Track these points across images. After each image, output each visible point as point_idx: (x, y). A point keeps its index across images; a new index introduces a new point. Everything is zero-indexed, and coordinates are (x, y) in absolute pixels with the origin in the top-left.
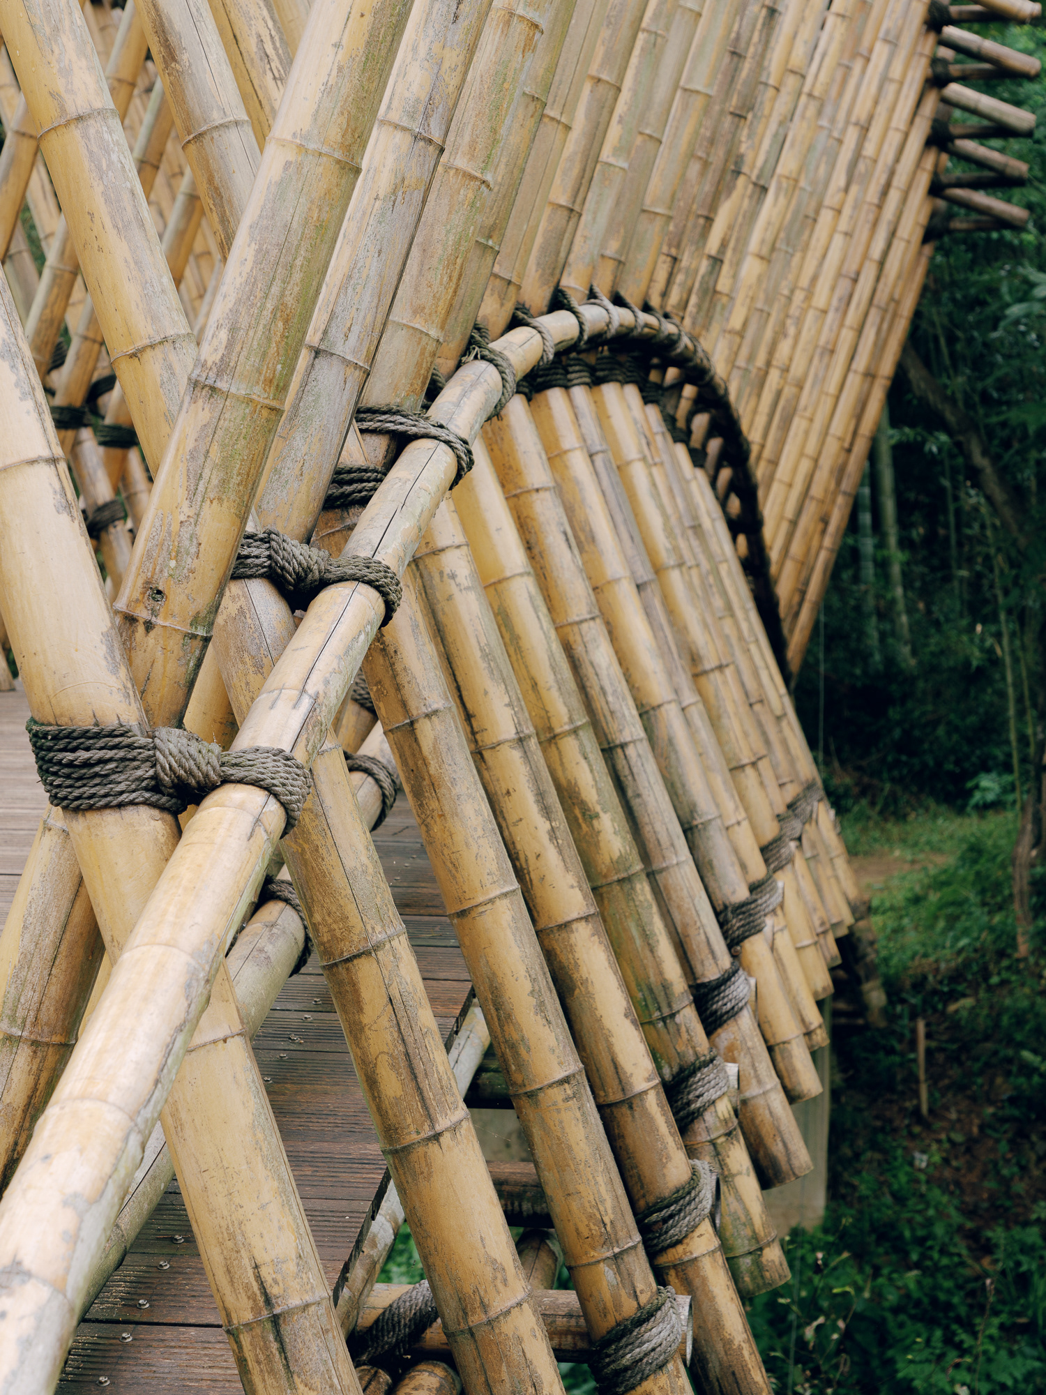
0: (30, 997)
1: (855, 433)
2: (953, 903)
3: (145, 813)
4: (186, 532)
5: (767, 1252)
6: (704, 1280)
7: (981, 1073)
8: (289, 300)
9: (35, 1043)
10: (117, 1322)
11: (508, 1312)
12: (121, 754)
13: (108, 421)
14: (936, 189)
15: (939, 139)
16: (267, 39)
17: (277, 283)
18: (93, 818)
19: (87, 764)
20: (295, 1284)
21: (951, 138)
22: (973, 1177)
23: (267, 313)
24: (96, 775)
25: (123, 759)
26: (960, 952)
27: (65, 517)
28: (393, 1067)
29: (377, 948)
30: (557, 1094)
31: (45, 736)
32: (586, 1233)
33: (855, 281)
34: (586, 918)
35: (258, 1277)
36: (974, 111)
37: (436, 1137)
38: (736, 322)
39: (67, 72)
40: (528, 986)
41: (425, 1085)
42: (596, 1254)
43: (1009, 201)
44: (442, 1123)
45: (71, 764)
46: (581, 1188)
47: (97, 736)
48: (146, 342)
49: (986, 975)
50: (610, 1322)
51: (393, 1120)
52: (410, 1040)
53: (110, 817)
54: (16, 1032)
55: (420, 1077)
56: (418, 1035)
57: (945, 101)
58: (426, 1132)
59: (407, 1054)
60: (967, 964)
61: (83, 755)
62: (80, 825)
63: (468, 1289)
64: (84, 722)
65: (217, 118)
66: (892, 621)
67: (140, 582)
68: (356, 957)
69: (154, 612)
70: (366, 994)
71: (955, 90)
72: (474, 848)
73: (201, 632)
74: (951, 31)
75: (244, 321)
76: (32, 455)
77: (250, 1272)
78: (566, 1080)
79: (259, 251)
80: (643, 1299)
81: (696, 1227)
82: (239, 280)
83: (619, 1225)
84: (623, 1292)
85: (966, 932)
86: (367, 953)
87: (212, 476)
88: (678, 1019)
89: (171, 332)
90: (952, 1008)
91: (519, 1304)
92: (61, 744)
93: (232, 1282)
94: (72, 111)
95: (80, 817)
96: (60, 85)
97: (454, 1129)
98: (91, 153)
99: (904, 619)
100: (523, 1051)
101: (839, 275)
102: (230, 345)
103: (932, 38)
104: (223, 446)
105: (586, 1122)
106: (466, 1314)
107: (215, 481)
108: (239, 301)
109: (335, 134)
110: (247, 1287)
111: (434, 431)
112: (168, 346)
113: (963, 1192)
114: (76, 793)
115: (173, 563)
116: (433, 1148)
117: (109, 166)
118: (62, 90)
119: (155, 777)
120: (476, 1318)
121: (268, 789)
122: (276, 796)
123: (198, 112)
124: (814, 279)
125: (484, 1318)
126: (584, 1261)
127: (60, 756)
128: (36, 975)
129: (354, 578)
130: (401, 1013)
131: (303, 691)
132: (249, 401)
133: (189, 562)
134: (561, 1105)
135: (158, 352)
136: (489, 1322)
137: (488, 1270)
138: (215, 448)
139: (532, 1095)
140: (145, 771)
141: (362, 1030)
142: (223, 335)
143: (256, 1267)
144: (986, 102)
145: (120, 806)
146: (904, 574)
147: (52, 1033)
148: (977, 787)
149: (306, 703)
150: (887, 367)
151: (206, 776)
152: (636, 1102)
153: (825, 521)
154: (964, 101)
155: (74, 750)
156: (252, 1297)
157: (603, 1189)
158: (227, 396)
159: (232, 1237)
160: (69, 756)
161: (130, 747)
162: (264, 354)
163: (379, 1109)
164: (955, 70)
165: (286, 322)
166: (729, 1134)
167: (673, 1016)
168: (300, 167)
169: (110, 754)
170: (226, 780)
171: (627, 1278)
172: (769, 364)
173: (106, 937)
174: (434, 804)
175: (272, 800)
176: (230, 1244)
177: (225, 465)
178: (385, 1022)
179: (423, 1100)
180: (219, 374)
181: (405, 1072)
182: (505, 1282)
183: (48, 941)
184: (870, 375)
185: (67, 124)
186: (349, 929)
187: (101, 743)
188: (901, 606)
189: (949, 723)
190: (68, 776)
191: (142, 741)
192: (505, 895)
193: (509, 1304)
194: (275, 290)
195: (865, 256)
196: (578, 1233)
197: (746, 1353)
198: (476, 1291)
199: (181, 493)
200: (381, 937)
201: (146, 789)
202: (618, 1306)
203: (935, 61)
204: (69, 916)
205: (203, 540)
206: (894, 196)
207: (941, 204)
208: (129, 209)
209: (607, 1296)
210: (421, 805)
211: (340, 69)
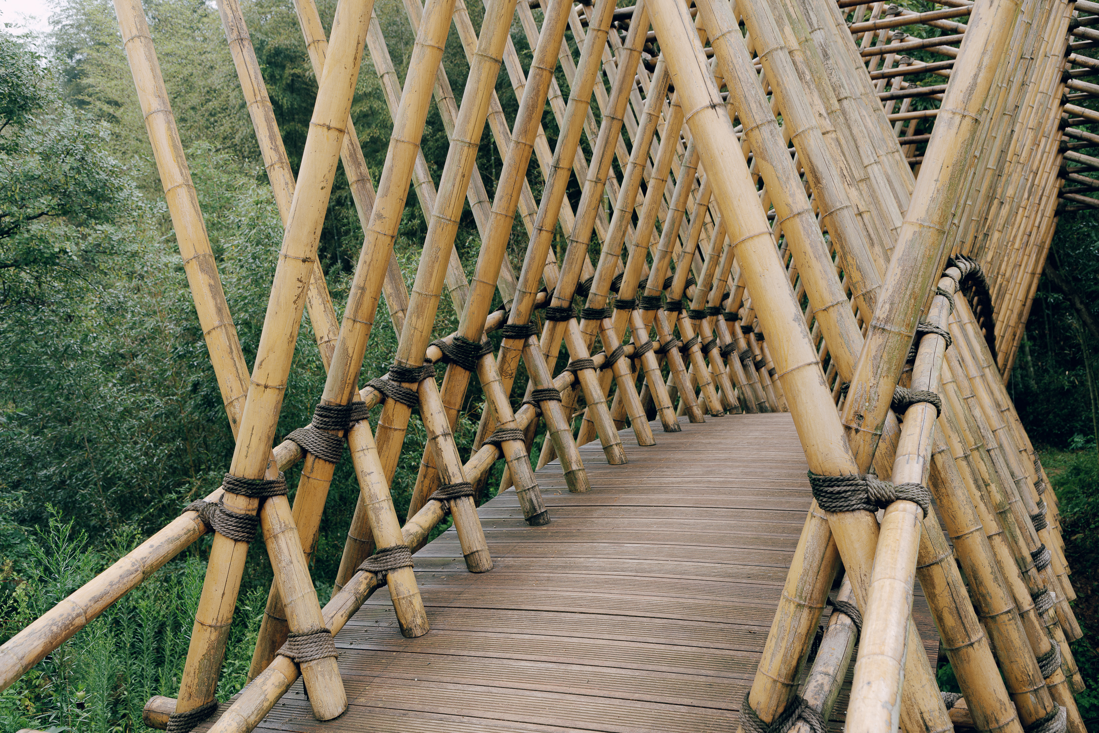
0: (808, 588)
1: (1026, 298)
2: (1069, 492)
3: (863, 513)
4: (873, 391)
5: (1074, 676)
6: (1060, 695)
7: (1090, 568)
8: (917, 290)
9: (810, 607)
10: (836, 721)
11: (1008, 724)
12: (853, 488)
13: (727, 311)
14: (1060, 195)
15: (1062, 173)
16: (844, 169)
17: (912, 283)
18: (841, 515)
19: (839, 493)
20: (939, 721)
21: (1068, 173)
22: (1089, 613)
23: (907, 296)
24: (843, 497)
25: (854, 490)
26: (1075, 514)
27: (823, 387)
28: (950, 613)
29: (941, 561)
30: (1005, 618)
31: (819, 480)
32: (1020, 679)
33: (1030, 236)
34: (999, 534)
35: (922, 718)
36: (1078, 161)
37: (972, 645)
38: (989, 259)
39: (793, 195)
40: (990, 570)
41: (965, 621)
42: (1026, 689)
43: (1092, 197)
44: (974, 639)
45: (831, 493)
46: (1018, 659)
47: (842, 480)
48: (830, 304)
49: (1089, 524)
50: (1034, 719)
51: (951, 636)
52: (957, 601)
53: (849, 515)
54: (802, 602)
55: (963, 618)
56: (961, 599)
57: (1065, 158)
58: (967, 642)
59: (957, 608)
60: (1079, 519)
61: (837, 489)
62: (833, 519)
63: (989, 712)
64: (837, 475)
65: (838, 206)
66: (1027, 371)
67: (852, 412)
68: (933, 564)
69: (859, 425)
70: (937, 581)
71: (1070, 153)
72: (963, 510)
73: (879, 433)
74: (1069, 129)
75: (897, 300)
76: (809, 361)
77: (919, 715)
78: (1009, 612)
79: (902, 270)
80: (1049, 710)
81: (1055, 671)
82: (894, 283)
83: (1036, 676)
84: (1039, 706)
85: (1077, 505)
86: (937, 563)
87: (884, 366)
88: (1029, 573)
89: (840, 299)
90: (1073, 538)
91: (1013, 720)
92: (826, 484)
93: (910, 719)
94: (796, 211)
95: (835, 515)
96: (790, 201)
97: (979, 641)
98: (804, 227)
99: (1032, 369)
100: (988, 598)
101: (1024, 234)
102: (890, 311)
103: (1060, 133)
104: (889, 353)
105: (1018, 630)
106: (988, 723)
107: (885, 369)
108: (894, 291)
109: (936, 218)
110: (918, 722)
111: (935, 330)
112: (839, 305)
113: (1085, 619)
114: (834, 505)
115: (867, 404)
116: (970, 649)
117: (812, 231)
118: (791, 203)
119: (868, 498)
120: (993, 726)
121: (917, 502)
122: (920, 505)
123: (830, 204)
124: (1015, 237)
125: (997, 726)
126: (1020, 691)
127: (826, 489)
128: (810, 579)
129: (924, 401)
130: (953, 590)
131: (919, 455)
132: (900, 334)
133: (874, 403)
134: (1007, 622)
135: (835, 307)
136: (1000, 728)
137: (998, 704)
138: (885, 354)
139: (993, 618)
140: (863, 496)
141: (935, 596)
142: (887, 306)
143: (921, 713)
144: (1084, 157)
145: (853, 510)
146: (1030, 351)
147: (817, 603)
148: (1073, 441)
149: (921, 460)
150: (1039, 270)
151: (890, 497)
152: (1025, 615)
153: (1015, 335)
154: (1073, 157)
155: (832, 486)
156: (920, 726)
157: (1028, 660)
158: (890, 332)
159: (910, 699)
160: (831, 489)
161: (857, 485)
162: (906, 314)
163: (944, 631)
164: (1069, 145)
165: (915, 299)
166: (1055, 624)
167: (1027, 572)
168: (921, 233)
169: (848, 488)
170: (898, 498)
171: (1041, 700)
172: (998, 273)
173: (847, 567)
174: (943, 490)
175: (919, 507)
176: (909, 702)
177: (889, 361)
178: (946, 593)
179: (965, 628)
180: (886, 323)
181: (956, 615)
182: (1006, 710)
183: (815, 565)
184: (1033, 274)
185: (794, 216)
186: (928, 553)
187: (844, 483)
188: (1030, 364)
189: (1055, 413)
190: (830, 498)
191: (862, 482)
192: (978, 530)
193: (1008, 720)
194: (911, 286)
195: (1033, 225)
196: (1017, 679)
197: (1081, 728)
198: (993, 713)
199: (870, 374)
200: (943, 556)
201: (864, 503)
202: (1037, 712)
203: (1062, 142)
204: (824, 554)
205: (880, 394)
206: (1044, 199)
207: (1061, 200)
208: (821, 249)
209: (1032, 708)
210: (937, 491)
211: (938, 191)
